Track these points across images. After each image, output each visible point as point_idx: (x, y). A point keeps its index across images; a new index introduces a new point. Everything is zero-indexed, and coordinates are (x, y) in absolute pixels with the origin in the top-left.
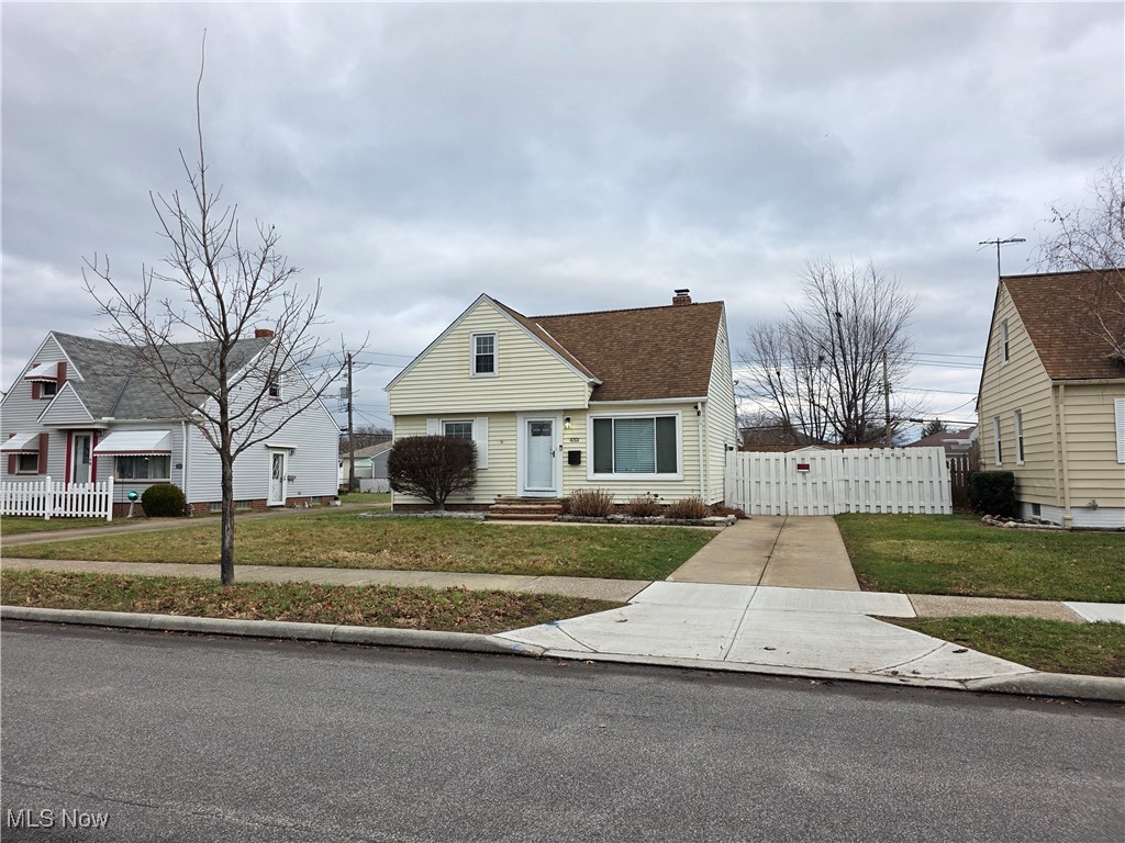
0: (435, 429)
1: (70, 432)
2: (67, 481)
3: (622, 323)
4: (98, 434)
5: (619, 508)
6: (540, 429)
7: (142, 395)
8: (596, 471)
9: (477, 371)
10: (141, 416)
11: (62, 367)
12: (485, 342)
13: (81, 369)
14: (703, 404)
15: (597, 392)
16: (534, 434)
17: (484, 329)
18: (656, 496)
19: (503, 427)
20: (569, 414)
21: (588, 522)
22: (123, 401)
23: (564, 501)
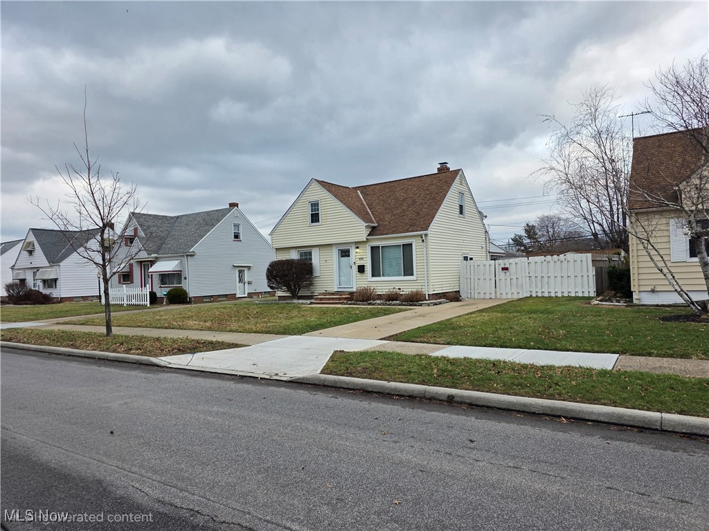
0: (294, 256)
1: (141, 262)
2: (142, 287)
3: (402, 187)
4: (152, 263)
5: (380, 297)
6: (345, 253)
7: (172, 242)
8: (373, 276)
9: (312, 222)
10: (168, 253)
11: (136, 230)
12: (315, 206)
13: (144, 230)
14: (426, 235)
15: (373, 231)
16: (342, 256)
17: (313, 199)
18: (400, 289)
19: (326, 252)
20: (358, 244)
21: (359, 305)
22: (164, 246)
23: (351, 293)
